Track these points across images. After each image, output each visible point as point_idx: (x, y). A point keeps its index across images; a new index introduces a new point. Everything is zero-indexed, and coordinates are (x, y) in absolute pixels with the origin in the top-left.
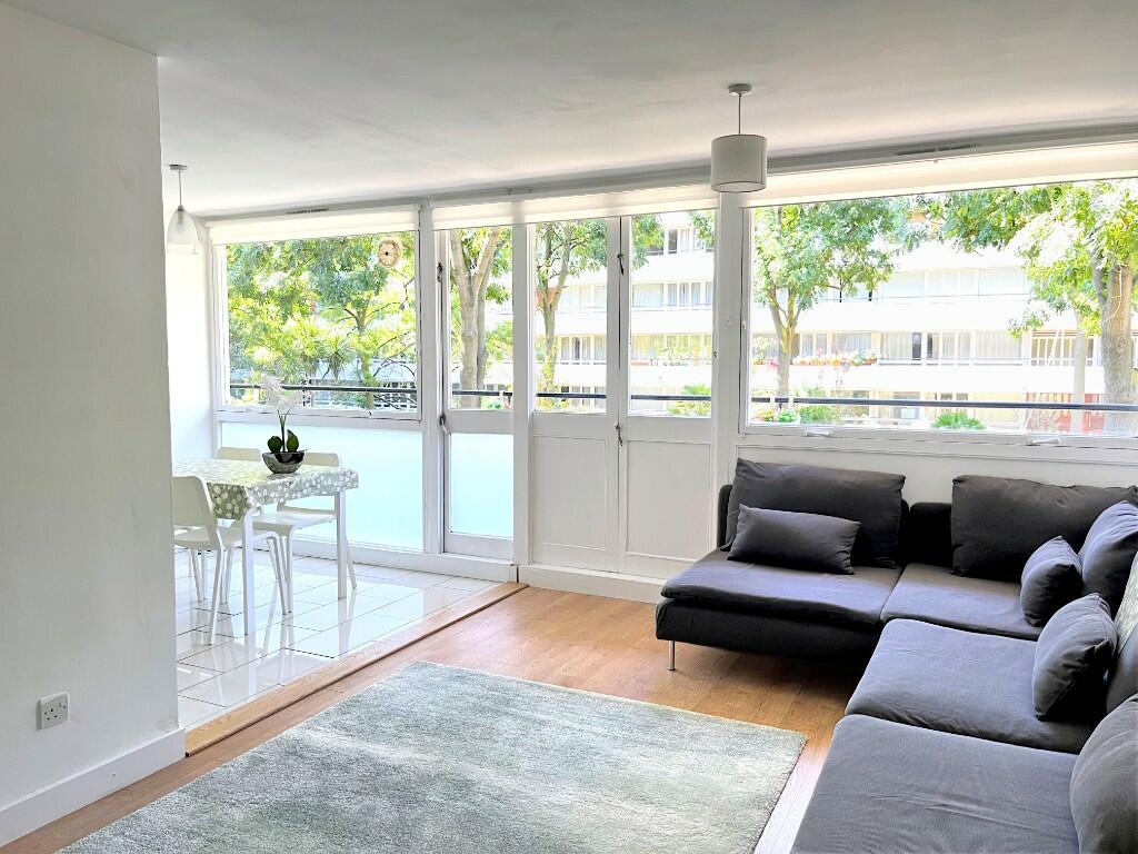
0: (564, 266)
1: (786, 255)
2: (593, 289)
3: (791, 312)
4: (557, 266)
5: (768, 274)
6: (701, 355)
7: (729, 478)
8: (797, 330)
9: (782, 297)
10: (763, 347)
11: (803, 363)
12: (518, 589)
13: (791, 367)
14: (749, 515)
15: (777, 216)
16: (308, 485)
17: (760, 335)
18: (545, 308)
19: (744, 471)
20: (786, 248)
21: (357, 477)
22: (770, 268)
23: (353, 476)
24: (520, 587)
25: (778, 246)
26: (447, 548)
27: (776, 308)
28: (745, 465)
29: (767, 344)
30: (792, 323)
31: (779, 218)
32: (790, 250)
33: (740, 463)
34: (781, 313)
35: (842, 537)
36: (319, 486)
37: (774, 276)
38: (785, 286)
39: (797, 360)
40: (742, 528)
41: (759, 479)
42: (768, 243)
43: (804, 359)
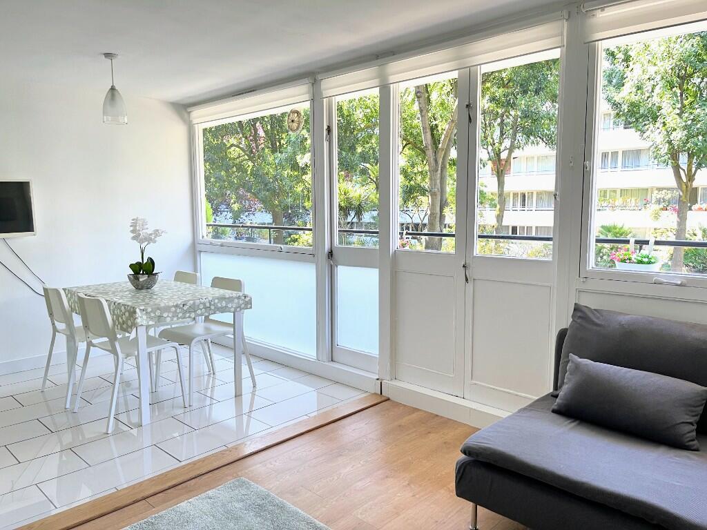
0: (512, 143)
1: (686, 127)
2: (536, 159)
3: (690, 170)
4: (507, 143)
5: (670, 142)
6: (617, 204)
7: (566, 322)
8: (695, 184)
9: (683, 159)
10: (667, 198)
11: (700, 209)
12: (381, 401)
13: (689, 212)
14: (577, 366)
15: (679, 98)
16: (201, 306)
17: (665, 189)
18: (498, 172)
19: (580, 317)
20: (686, 121)
21: (251, 300)
22: (672, 138)
23: (247, 299)
24: (383, 399)
25: (679, 120)
26: (335, 359)
27: (677, 168)
28: (581, 311)
29: (669, 196)
30: (691, 178)
31: (682, 99)
32: (689, 122)
33: (577, 309)
34: (681, 171)
35: (687, 404)
36: (213, 307)
37: (676, 143)
38: (685, 151)
39: (695, 207)
40: (570, 380)
41: (595, 328)
42: (671, 119)
43: (702, 206)
